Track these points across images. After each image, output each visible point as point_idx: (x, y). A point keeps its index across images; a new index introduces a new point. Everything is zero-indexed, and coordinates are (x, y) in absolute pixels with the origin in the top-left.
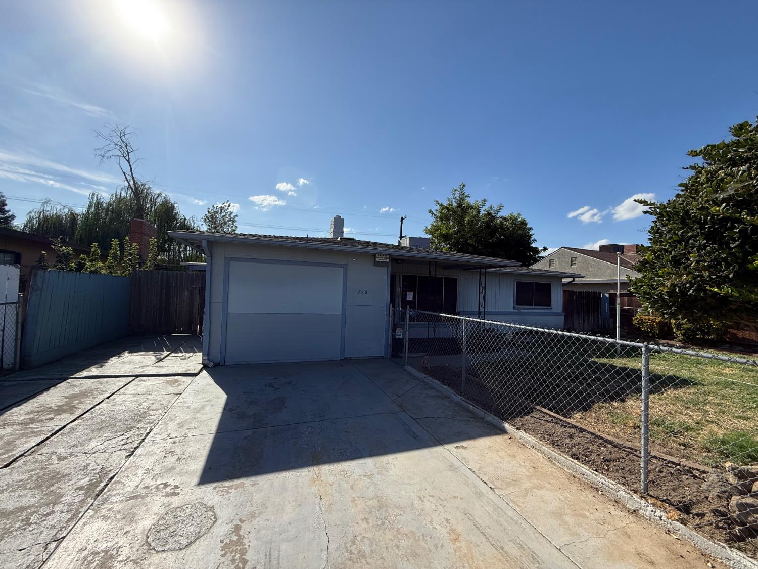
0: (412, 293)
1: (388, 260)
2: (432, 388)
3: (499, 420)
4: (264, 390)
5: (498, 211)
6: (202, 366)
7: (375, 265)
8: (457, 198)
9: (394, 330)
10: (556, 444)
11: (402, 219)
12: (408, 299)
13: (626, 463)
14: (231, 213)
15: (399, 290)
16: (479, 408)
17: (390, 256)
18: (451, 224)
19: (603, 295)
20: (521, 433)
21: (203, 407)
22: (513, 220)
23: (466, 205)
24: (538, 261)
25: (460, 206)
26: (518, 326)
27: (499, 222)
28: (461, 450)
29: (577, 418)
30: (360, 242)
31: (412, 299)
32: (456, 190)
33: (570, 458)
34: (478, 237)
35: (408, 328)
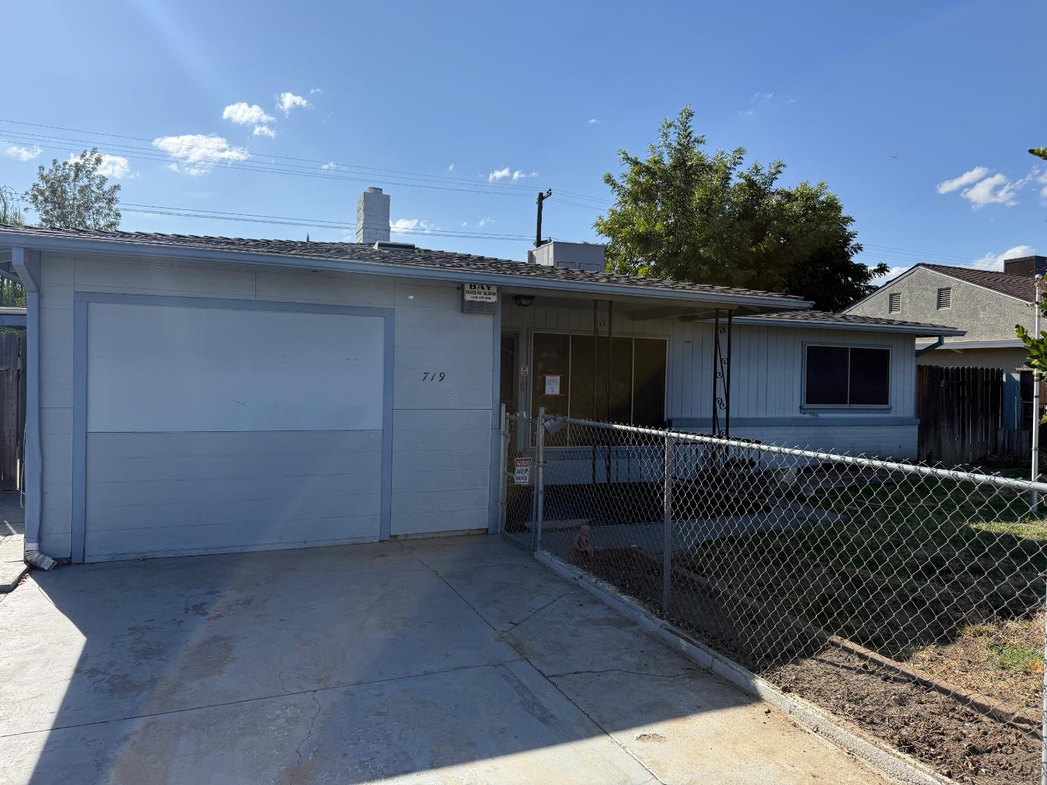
0: (558, 378)
1: (494, 299)
2: (596, 601)
3: (746, 673)
4: (182, 621)
5: (772, 178)
6: (24, 567)
7: (462, 311)
8: (674, 144)
9: (511, 468)
10: (868, 720)
11: (541, 197)
12: (548, 391)
13: (1015, 755)
14: (103, 180)
15: (525, 370)
16: (702, 646)
17: (499, 288)
18: (659, 209)
19: (1009, 377)
20: (793, 700)
21: (22, 666)
22: (809, 197)
23: (694, 162)
24: (865, 296)
25: (680, 164)
26: (787, 450)
27: (774, 202)
28: (649, 744)
29: (923, 660)
30: (428, 256)
31: (557, 391)
32: (670, 126)
33: (894, 751)
34: (722, 240)
35: (541, 460)
